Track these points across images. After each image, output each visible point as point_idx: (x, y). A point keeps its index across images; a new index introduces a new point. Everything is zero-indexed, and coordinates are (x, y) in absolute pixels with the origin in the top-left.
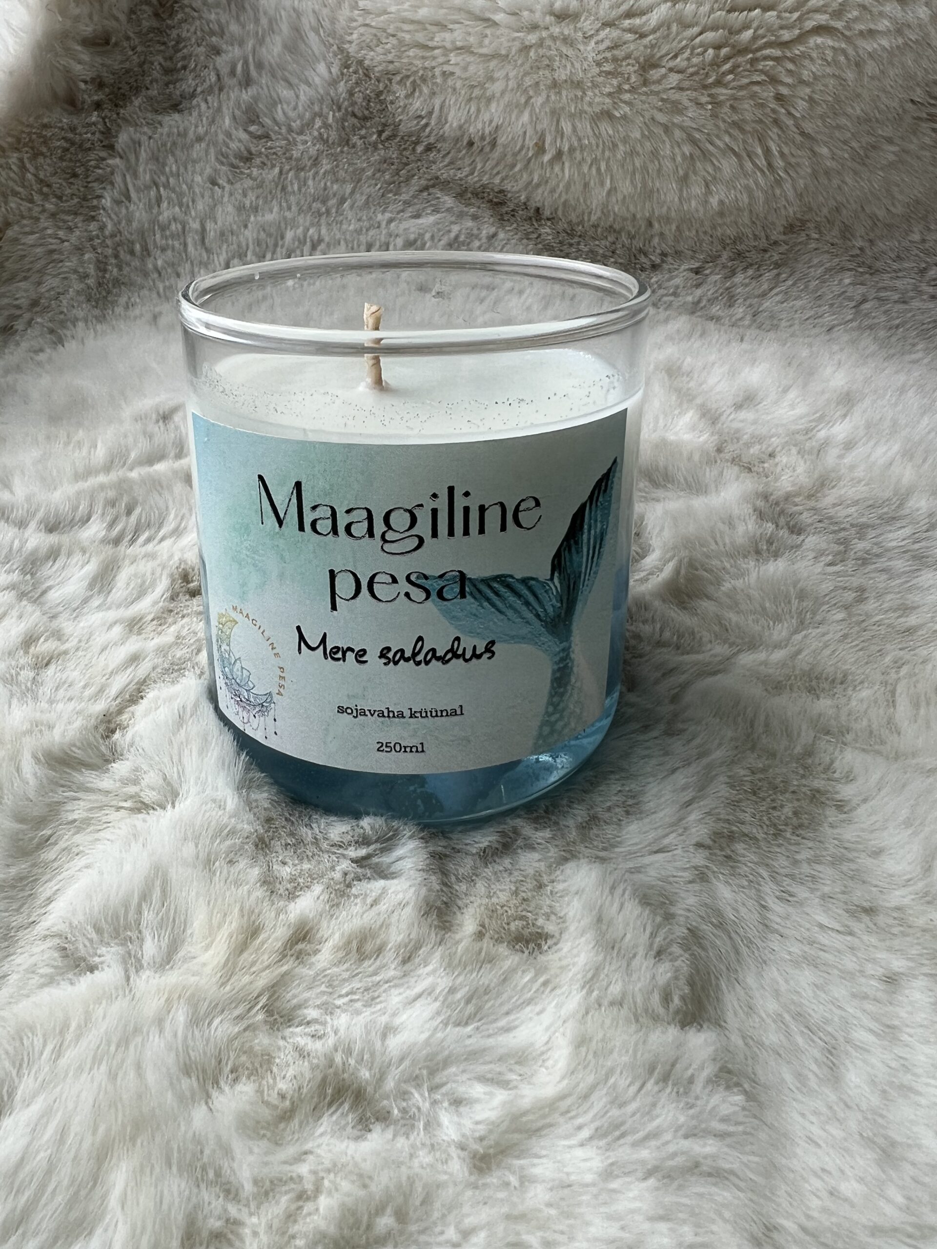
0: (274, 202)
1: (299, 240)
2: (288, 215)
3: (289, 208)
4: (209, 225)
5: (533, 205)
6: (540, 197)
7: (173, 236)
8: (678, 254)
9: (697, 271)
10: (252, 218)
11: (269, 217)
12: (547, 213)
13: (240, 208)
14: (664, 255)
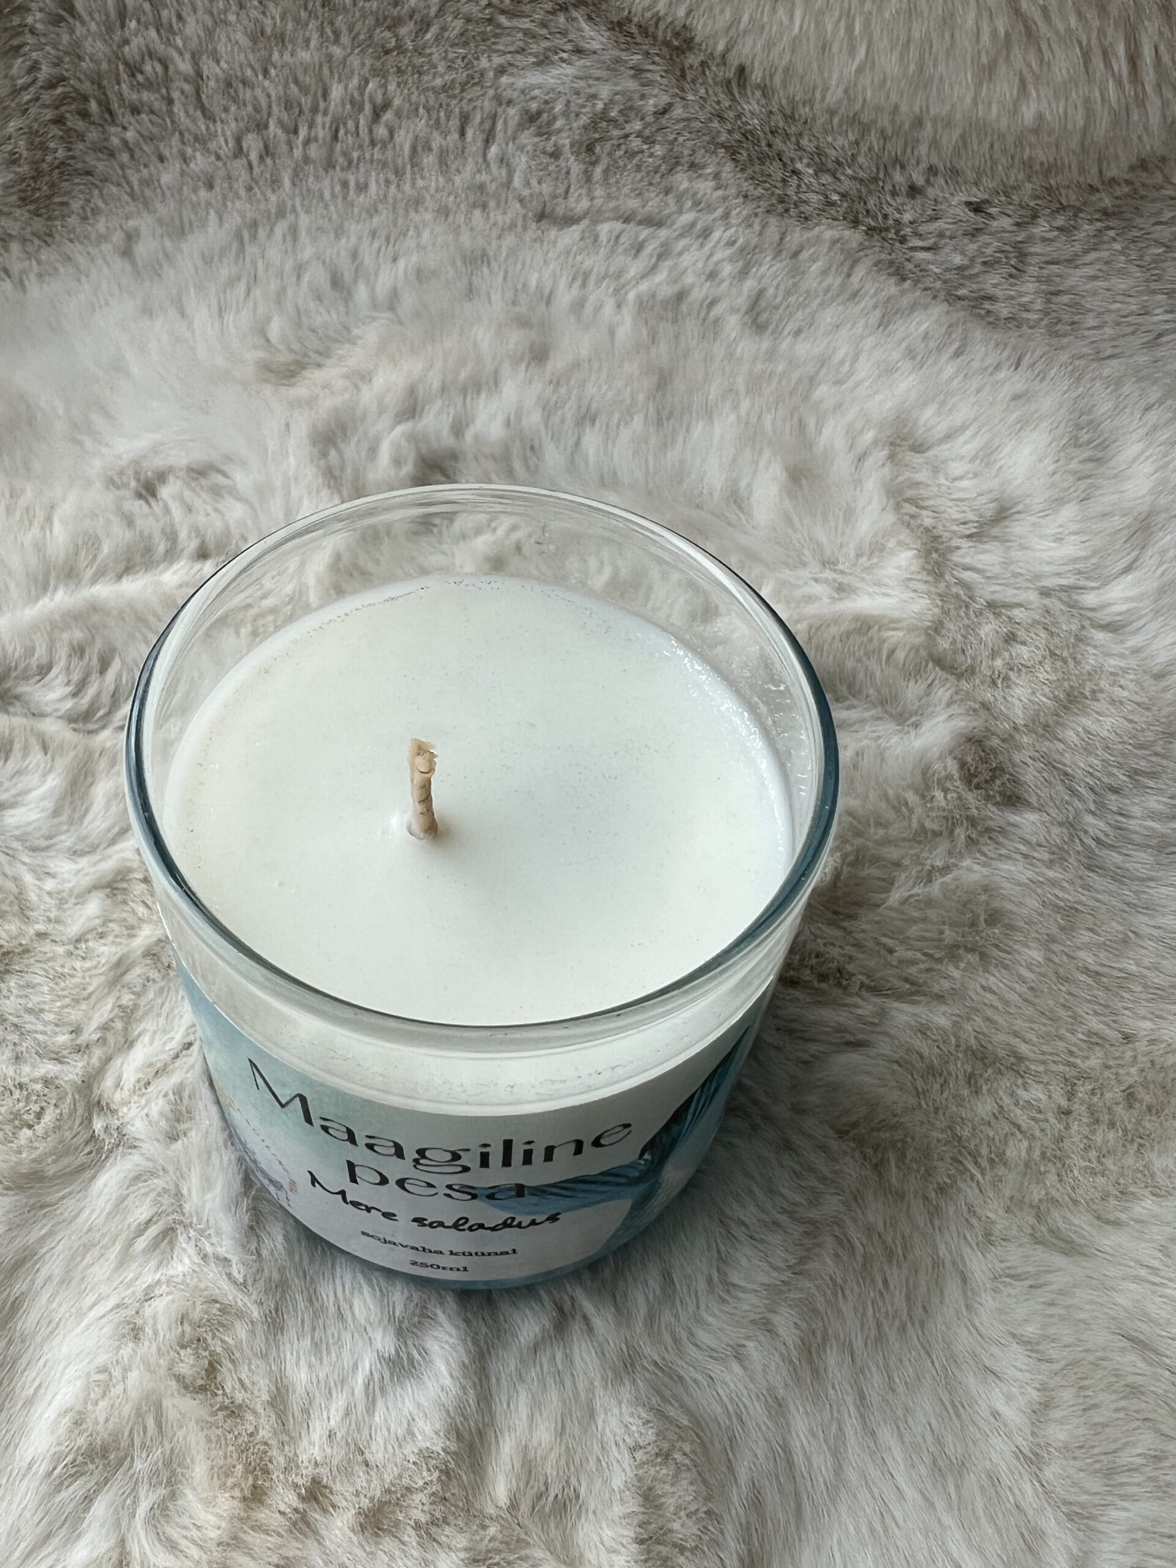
0: (313, 25)
1: (352, 102)
2: (337, 51)
3: (337, 41)
4: (209, 67)
5: (734, 60)
6: (749, 50)
7: (149, 86)
8: (954, 173)
9: (977, 208)
10: (276, 56)
11: (304, 56)
12: (756, 76)
13: (257, 36)
14: (932, 170)
